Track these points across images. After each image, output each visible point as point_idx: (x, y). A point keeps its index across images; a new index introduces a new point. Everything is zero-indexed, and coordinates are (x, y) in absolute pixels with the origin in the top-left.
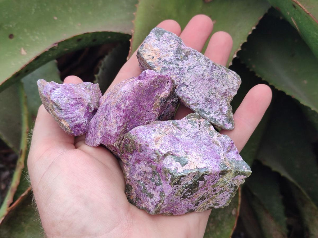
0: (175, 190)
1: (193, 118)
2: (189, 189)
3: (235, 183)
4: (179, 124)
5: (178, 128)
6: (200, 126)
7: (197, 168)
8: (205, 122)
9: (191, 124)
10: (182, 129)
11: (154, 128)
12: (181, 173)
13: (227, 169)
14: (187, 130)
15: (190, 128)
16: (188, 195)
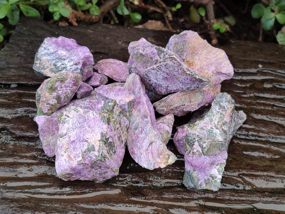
0: (108, 159)
1: (61, 119)
2: (111, 149)
3: (118, 112)
4: (62, 133)
5: (65, 135)
6: (68, 117)
7: (99, 141)
8: (67, 112)
9: (65, 123)
10: (67, 132)
11: (61, 155)
12: (99, 154)
13: (107, 118)
14: (69, 129)
15: (68, 126)
16: (115, 149)
